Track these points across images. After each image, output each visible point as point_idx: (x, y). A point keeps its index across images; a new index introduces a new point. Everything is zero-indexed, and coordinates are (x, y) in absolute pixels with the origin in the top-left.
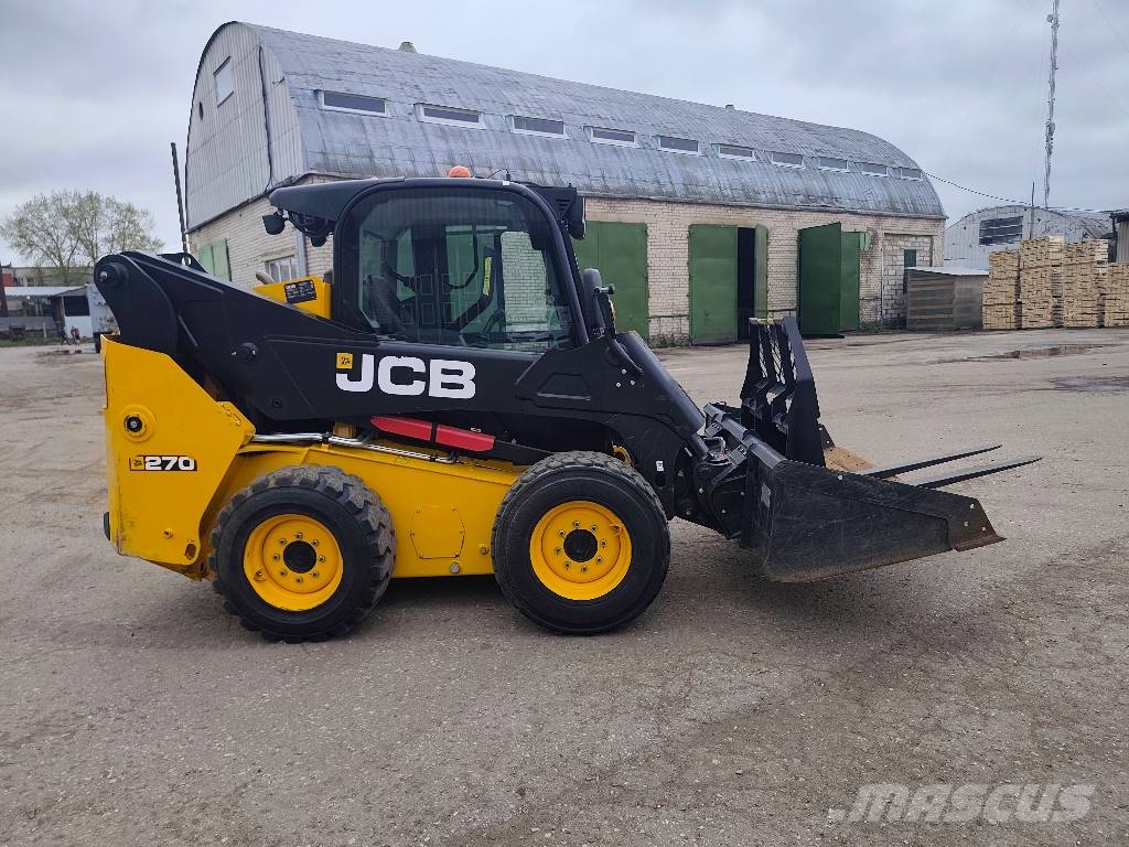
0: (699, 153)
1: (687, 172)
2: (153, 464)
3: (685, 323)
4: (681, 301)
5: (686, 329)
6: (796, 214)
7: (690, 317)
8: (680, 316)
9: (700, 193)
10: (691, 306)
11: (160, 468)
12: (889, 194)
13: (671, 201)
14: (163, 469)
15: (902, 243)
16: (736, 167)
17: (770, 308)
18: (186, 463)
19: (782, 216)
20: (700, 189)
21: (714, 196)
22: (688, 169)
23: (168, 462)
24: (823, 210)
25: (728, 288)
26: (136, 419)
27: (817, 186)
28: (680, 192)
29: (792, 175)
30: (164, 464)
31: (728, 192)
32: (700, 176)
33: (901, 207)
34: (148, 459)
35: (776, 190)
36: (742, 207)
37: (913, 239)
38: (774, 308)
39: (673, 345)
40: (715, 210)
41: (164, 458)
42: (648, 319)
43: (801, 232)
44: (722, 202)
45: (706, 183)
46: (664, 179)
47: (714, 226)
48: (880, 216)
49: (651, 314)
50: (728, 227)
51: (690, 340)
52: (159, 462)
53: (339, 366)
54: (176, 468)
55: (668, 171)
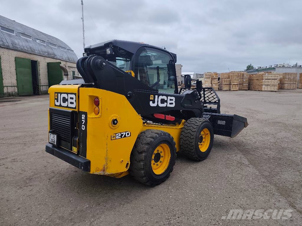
0: (14, 34)
1: (12, 40)
2: (119, 136)
3: (16, 89)
4: (14, 81)
5: (16, 91)
6: (46, 58)
7: (17, 87)
8: (14, 86)
9: (17, 47)
10: (17, 84)
11: (120, 137)
12: (68, 56)
13: (8, 48)
14: (121, 138)
15: (71, 69)
16: (27, 41)
17: (41, 85)
18: (128, 134)
19: (42, 58)
20: (17, 46)
21: (22, 49)
22: (12, 39)
23: (123, 134)
24: (53, 58)
25: (29, 78)
26: (116, 120)
27: (50, 51)
28: (11, 46)
29: (43, 47)
30: (122, 135)
31: (26, 48)
32: (16, 41)
33: (70, 59)
34: (117, 135)
35: (40, 50)
36: (31, 54)
37: (74, 68)
38: (43, 85)
39: (13, 95)
40: (22, 53)
41: (122, 133)
42: (3, 87)
43: (48, 63)
44: (25, 51)
45: (19, 45)
46: (5, 41)
47: (23, 58)
48: (66, 61)
49: (4, 85)
50: (28, 59)
51: (18, 94)
52: (120, 135)
53: (151, 99)
54: (125, 136)
55: (5, 38)
